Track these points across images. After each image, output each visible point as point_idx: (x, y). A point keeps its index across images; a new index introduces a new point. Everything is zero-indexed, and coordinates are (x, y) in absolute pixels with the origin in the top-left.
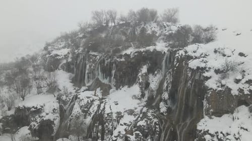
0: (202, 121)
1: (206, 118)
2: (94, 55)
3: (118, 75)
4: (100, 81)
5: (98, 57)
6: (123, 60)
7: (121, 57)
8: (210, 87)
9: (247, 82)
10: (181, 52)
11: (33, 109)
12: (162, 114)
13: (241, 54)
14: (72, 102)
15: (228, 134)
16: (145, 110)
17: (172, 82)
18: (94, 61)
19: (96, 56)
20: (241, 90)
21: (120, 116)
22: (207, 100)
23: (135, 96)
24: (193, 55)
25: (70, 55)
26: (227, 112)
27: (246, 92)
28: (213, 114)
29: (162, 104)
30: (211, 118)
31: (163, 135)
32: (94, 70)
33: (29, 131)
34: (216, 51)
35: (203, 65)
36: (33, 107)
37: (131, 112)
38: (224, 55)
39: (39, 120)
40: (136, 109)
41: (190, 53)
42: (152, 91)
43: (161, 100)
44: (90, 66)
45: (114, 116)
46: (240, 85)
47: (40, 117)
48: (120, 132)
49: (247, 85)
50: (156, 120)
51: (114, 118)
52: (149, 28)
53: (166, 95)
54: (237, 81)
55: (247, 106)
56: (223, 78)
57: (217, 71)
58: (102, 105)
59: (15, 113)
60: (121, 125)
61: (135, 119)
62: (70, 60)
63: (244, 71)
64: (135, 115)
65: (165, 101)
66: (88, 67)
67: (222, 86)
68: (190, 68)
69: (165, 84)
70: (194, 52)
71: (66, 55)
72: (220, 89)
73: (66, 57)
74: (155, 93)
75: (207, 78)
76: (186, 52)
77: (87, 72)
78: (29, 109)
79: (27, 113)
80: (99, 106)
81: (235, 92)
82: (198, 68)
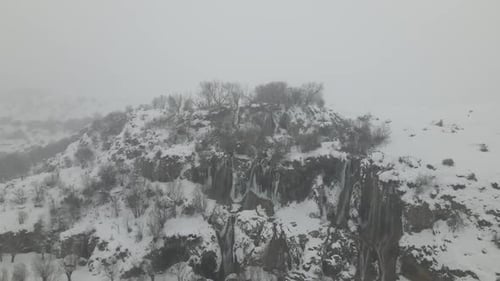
0: (404, 237)
1: (406, 234)
2: (243, 160)
3: (284, 187)
4: (255, 196)
5: (250, 162)
6: (291, 168)
7: (287, 163)
8: (408, 202)
9: (442, 198)
10: (366, 161)
11: (192, 238)
12: (353, 233)
13: (430, 167)
14: (228, 225)
15: (435, 247)
16: (332, 230)
17: (362, 198)
18: (244, 168)
19: (245, 161)
20: (437, 205)
21: (303, 239)
22: (406, 216)
23: (313, 214)
24: (380, 165)
25: (197, 157)
26: (426, 228)
27: (443, 207)
28: (413, 229)
29: (350, 222)
30: (410, 234)
31: (362, 256)
32: (245, 180)
33: (191, 268)
34: (401, 161)
35: (395, 178)
36: (190, 236)
37: (316, 234)
38: (411, 166)
39: (200, 252)
40: (321, 229)
41: (376, 163)
42: (332, 207)
43: (348, 218)
44: (239, 176)
45: (297, 240)
46: (436, 200)
47: (200, 248)
48: (313, 258)
49: (443, 200)
50: (351, 241)
51: (298, 242)
52: (293, 114)
53: (355, 212)
54: (433, 196)
55: (444, 220)
56: (418, 192)
57: (410, 185)
58: (278, 227)
59: (165, 245)
60: (310, 249)
61: (323, 242)
62: (197, 165)
63: (437, 186)
64: (322, 237)
65: (355, 219)
66: (235, 175)
67: (420, 201)
68: (381, 181)
69: (353, 200)
70: (381, 161)
71: (190, 157)
72: (418, 204)
73: (189, 159)
74: (336, 209)
75: (403, 193)
76: (371, 161)
77: (234, 183)
78: (184, 238)
79: (182, 244)
80: (275, 229)
81: (432, 207)
82: (390, 181)
